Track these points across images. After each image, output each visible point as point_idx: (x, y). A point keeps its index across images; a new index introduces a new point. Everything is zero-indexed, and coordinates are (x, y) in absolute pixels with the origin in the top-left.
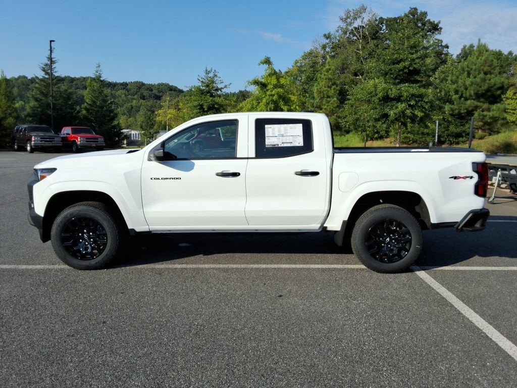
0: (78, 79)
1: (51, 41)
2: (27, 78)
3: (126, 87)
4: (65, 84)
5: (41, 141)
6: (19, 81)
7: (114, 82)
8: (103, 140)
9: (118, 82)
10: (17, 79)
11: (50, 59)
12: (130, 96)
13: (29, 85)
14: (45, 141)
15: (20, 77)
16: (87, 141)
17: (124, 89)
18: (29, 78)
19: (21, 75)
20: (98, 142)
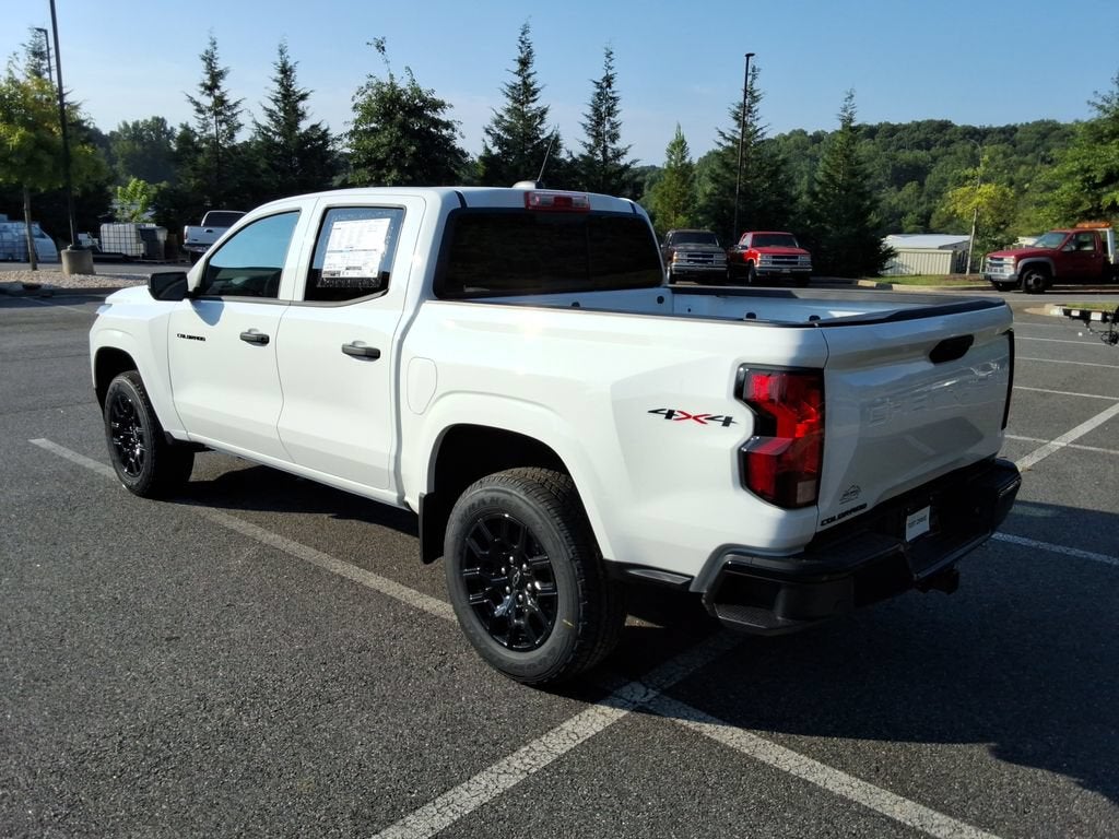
0: (906, 127)
1: (748, 56)
2: (805, 133)
3: (1011, 135)
4: (877, 140)
5: (689, 261)
6: (792, 141)
7: (987, 126)
8: (807, 259)
9: (995, 126)
10: (786, 138)
11: (749, 92)
12: (1015, 157)
13: (807, 149)
14: (695, 261)
15: (793, 133)
16: (774, 263)
17: (1006, 140)
18: (810, 133)
19: (796, 129)
20: (796, 263)
